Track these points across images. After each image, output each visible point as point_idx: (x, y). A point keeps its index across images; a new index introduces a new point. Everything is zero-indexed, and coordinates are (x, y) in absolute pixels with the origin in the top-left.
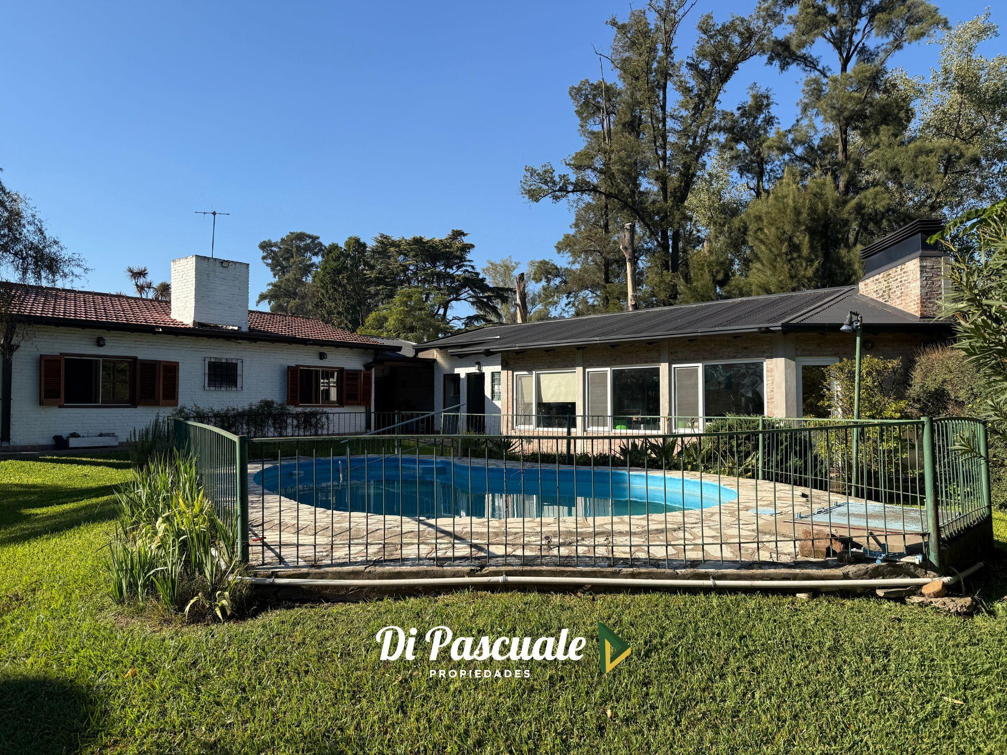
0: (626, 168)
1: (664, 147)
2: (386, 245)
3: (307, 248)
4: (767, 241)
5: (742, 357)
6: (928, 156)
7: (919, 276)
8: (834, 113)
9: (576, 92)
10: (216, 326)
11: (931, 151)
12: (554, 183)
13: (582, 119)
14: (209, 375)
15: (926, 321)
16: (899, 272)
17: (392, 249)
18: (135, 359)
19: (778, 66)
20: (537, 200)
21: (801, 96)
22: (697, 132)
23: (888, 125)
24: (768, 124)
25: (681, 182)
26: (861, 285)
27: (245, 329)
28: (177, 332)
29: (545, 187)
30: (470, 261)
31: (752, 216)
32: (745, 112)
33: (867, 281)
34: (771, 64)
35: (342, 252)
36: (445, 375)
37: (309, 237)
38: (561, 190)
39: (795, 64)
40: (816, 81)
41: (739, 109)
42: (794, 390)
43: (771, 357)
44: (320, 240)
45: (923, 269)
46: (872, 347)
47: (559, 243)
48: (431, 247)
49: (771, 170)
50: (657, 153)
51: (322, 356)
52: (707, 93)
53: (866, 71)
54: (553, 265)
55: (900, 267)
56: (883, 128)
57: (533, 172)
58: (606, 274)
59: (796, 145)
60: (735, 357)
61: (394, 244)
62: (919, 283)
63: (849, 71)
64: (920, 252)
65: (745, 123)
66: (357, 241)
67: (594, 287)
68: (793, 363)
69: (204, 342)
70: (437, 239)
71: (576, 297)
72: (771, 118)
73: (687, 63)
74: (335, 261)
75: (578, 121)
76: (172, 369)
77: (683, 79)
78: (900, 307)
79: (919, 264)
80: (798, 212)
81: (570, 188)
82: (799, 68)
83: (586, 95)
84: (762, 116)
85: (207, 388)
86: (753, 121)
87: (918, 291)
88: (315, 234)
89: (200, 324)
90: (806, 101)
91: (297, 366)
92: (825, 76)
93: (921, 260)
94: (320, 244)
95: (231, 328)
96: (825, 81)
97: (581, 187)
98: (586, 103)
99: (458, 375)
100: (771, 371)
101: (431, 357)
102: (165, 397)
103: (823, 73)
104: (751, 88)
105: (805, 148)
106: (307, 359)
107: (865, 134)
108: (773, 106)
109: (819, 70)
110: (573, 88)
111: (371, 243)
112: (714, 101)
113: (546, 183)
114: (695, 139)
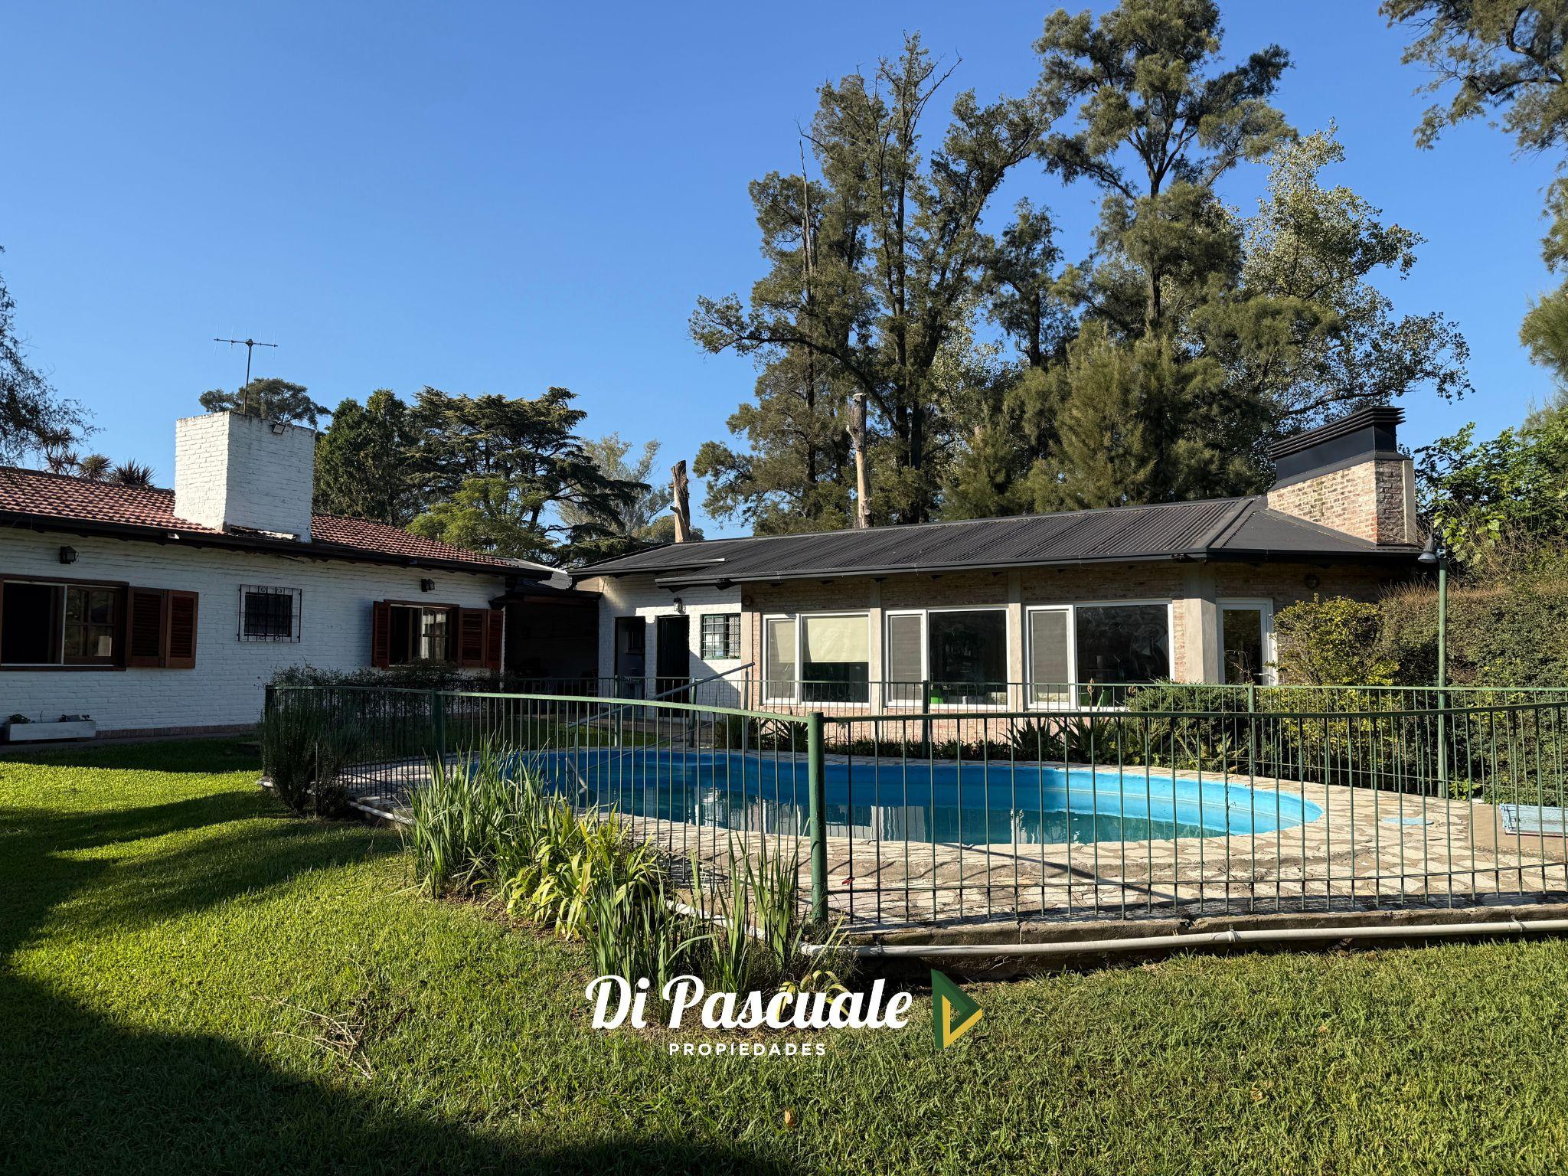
0: (846, 311)
1: (901, 283)
2: (438, 406)
3: (284, 407)
4: (1080, 430)
5: (1136, 597)
6: (1274, 319)
7: (1374, 486)
8: (1147, 248)
9: (759, 190)
10: (255, 532)
11: (1278, 312)
12: (742, 327)
13: (768, 231)
14: (247, 615)
15: (1387, 549)
16: (1339, 480)
17: (450, 413)
18: (124, 587)
19: (1061, 176)
20: (716, 350)
21: (1098, 222)
22: (947, 264)
23: (1219, 272)
24: (1047, 258)
25: (924, 337)
26: (1272, 497)
27: (305, 539)
28: (196, 540)
29: (726, 330)
30: (574, 438)
31: (1033, 391)
32: (1015, 239)
33: (1282, 491)
34: (1052, 172)
35: (363, 416)
36: (617, 619)
37: (289, 387)
38: (751, 336)
39: (1087, 176)
40: (1119, 203)
41: (1006, 234)
42: (1214, 646)
43: (1181, 597)
44: (307, 394)
45: (1379, 476)
46: (1318, 584)
47: (733, 417)
48: (516, 412)
49: (1049, 327)
50: (892, 292)
51: (426, 586)
52: (963, 206)
53: (1189, 193)
54: (725, 450)
55: (1340, 473)
56: (1212, 276)
57: (709, 306)
58: (812, 467)
59: (1094, 291)
60: (1124, 597)
61: (450, 405)
62: (1374, 496)
63: (1162, 192)
64: (1374, 453)
65: (1013, 254)
66: (390, 397)
67: (790, 486)
68: (1212, 606)
69: (239, 559)
70: (527, 400)
71: (760, 499)
72: (1053, 250)
73: (933, 161)
74: (351, 428)
75: (760, 233)
76: (186, 605)
77: (921, 183)
78: (1342, 529)
79: (1374, 470)
80: (1126, 391)
81: (766, 335)
82: (1093, 181)
83: (775, 197)
84: (1041, 246)
85: (243, 637)
86: (1027, 253)
87: (1373, 507)
88: (299, 384)
89: (235, 530)
90: (1105, 229)
91: (387, 602)
92: (1128, 195)
93: (1377, 464)
94: (307, 400)
95: (279, 535)
96: (1130, 202)
97: (780, 335)
98: (774, 207)
99: (643, 618)
100: (1179, 617)
101: (594, 590)
102: (174, 653)
103: (1125, 191)
104: (1021, 206)
105: (1108, 297)
106: (400, 589)
107: (1185, 282)
108: (1053, 233)
109: (1120, 187)
110: (754, 184)
111: (412, 403)
112: (974, 219)
113: (729, 324)
114: (943, 274)
